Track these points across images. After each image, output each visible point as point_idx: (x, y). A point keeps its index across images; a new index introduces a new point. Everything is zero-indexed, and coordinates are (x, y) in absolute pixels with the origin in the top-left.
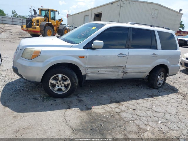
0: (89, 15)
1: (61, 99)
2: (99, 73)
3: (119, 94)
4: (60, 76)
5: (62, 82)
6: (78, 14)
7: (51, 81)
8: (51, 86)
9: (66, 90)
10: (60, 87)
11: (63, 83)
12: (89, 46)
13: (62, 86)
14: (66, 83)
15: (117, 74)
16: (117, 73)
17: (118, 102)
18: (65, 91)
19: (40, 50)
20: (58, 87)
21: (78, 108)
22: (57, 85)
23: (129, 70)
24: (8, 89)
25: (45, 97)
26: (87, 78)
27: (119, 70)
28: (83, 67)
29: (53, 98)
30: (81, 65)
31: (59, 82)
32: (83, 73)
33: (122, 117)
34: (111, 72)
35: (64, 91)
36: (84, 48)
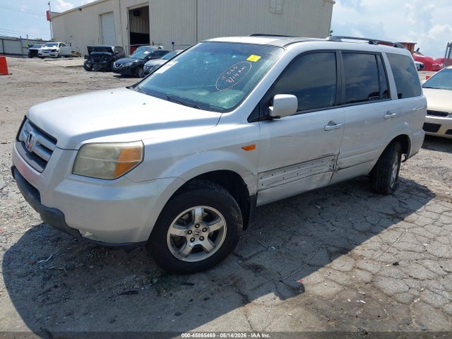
0: (112, 12)
1: (203, 276)
2: (284, 182)
3: (328, 225)
4: (198, 211)
5: (201, 228)
6: (80, 9)
7: (174, 230)
8: (172, 246)
9: (215, 247)
10: (198, 242)
11: (205, 230)
12: (262, 113)
13: (202, 239)
14: (214, 227)
15: (318, 177)
16: (320, 173)
17: (345, 251)
18: (212, 250)
19: (140, 145)
20: (192, 245)
21: (272, 295)
22: (189, 237)
23: (344, 161)
24: (20, 276)
25: (155, 281)
26: (259, 202)
27: (324, 165)
28: (252, 174)
29: (181, 279)
30: (247, 171)
31: (193, 229)
32: (252, 190)
33: (390, 293)
34: (307, 175)
35: (208, 252)
36: (250, 120)
